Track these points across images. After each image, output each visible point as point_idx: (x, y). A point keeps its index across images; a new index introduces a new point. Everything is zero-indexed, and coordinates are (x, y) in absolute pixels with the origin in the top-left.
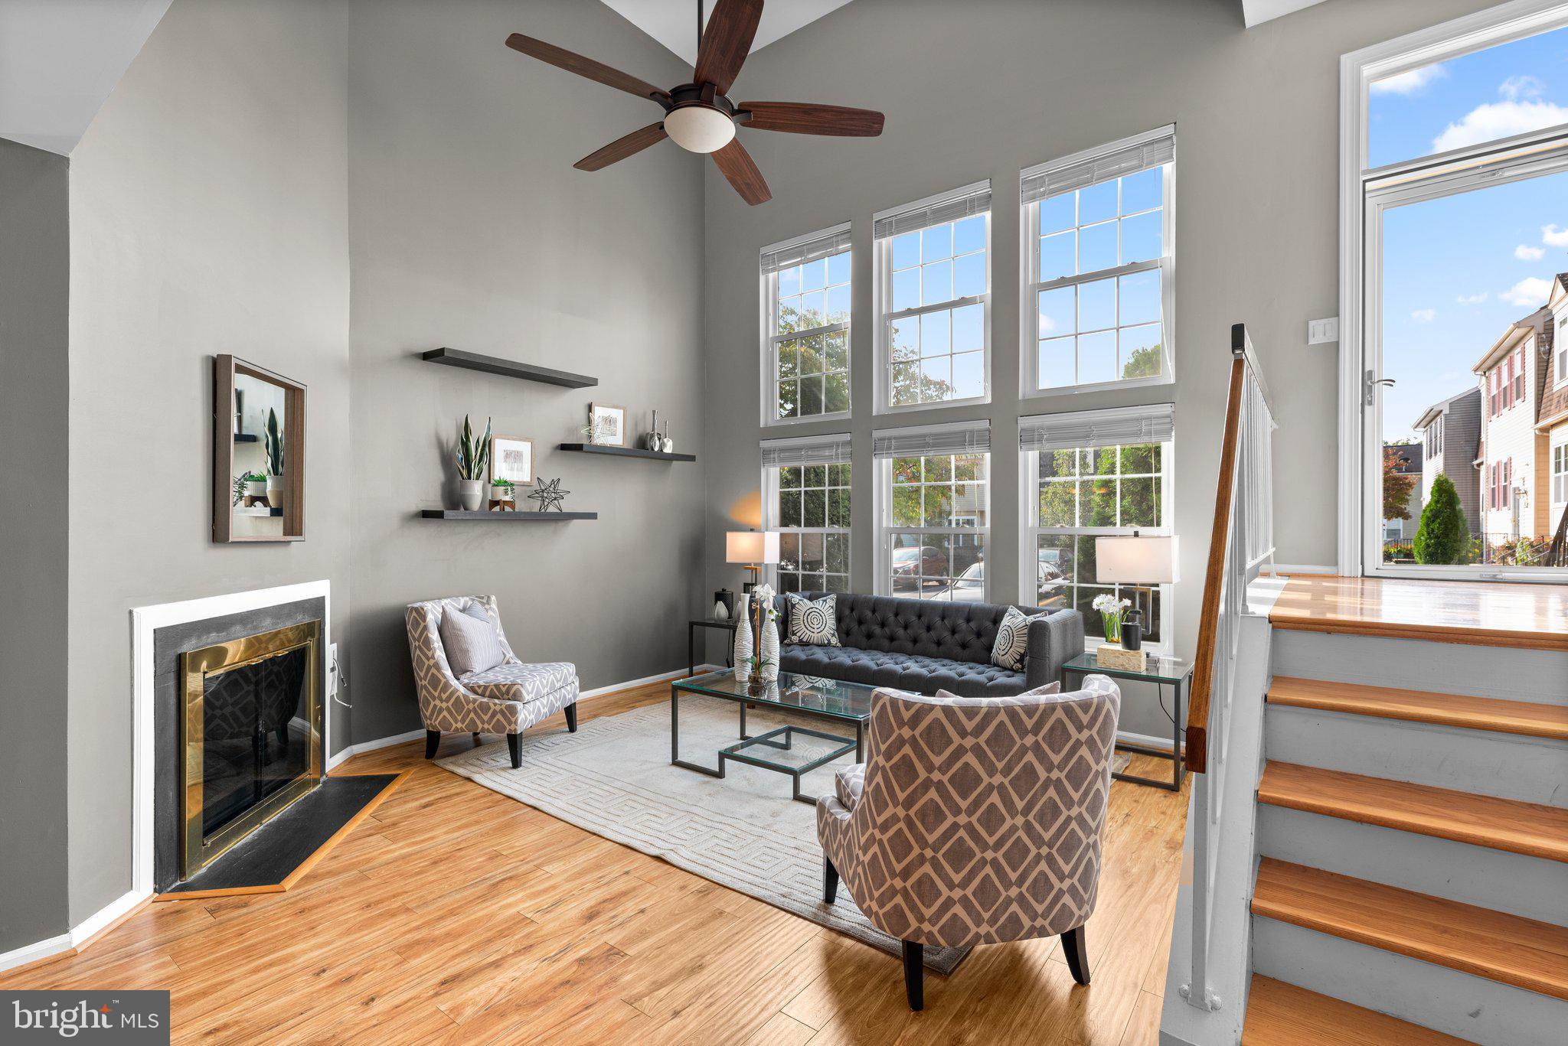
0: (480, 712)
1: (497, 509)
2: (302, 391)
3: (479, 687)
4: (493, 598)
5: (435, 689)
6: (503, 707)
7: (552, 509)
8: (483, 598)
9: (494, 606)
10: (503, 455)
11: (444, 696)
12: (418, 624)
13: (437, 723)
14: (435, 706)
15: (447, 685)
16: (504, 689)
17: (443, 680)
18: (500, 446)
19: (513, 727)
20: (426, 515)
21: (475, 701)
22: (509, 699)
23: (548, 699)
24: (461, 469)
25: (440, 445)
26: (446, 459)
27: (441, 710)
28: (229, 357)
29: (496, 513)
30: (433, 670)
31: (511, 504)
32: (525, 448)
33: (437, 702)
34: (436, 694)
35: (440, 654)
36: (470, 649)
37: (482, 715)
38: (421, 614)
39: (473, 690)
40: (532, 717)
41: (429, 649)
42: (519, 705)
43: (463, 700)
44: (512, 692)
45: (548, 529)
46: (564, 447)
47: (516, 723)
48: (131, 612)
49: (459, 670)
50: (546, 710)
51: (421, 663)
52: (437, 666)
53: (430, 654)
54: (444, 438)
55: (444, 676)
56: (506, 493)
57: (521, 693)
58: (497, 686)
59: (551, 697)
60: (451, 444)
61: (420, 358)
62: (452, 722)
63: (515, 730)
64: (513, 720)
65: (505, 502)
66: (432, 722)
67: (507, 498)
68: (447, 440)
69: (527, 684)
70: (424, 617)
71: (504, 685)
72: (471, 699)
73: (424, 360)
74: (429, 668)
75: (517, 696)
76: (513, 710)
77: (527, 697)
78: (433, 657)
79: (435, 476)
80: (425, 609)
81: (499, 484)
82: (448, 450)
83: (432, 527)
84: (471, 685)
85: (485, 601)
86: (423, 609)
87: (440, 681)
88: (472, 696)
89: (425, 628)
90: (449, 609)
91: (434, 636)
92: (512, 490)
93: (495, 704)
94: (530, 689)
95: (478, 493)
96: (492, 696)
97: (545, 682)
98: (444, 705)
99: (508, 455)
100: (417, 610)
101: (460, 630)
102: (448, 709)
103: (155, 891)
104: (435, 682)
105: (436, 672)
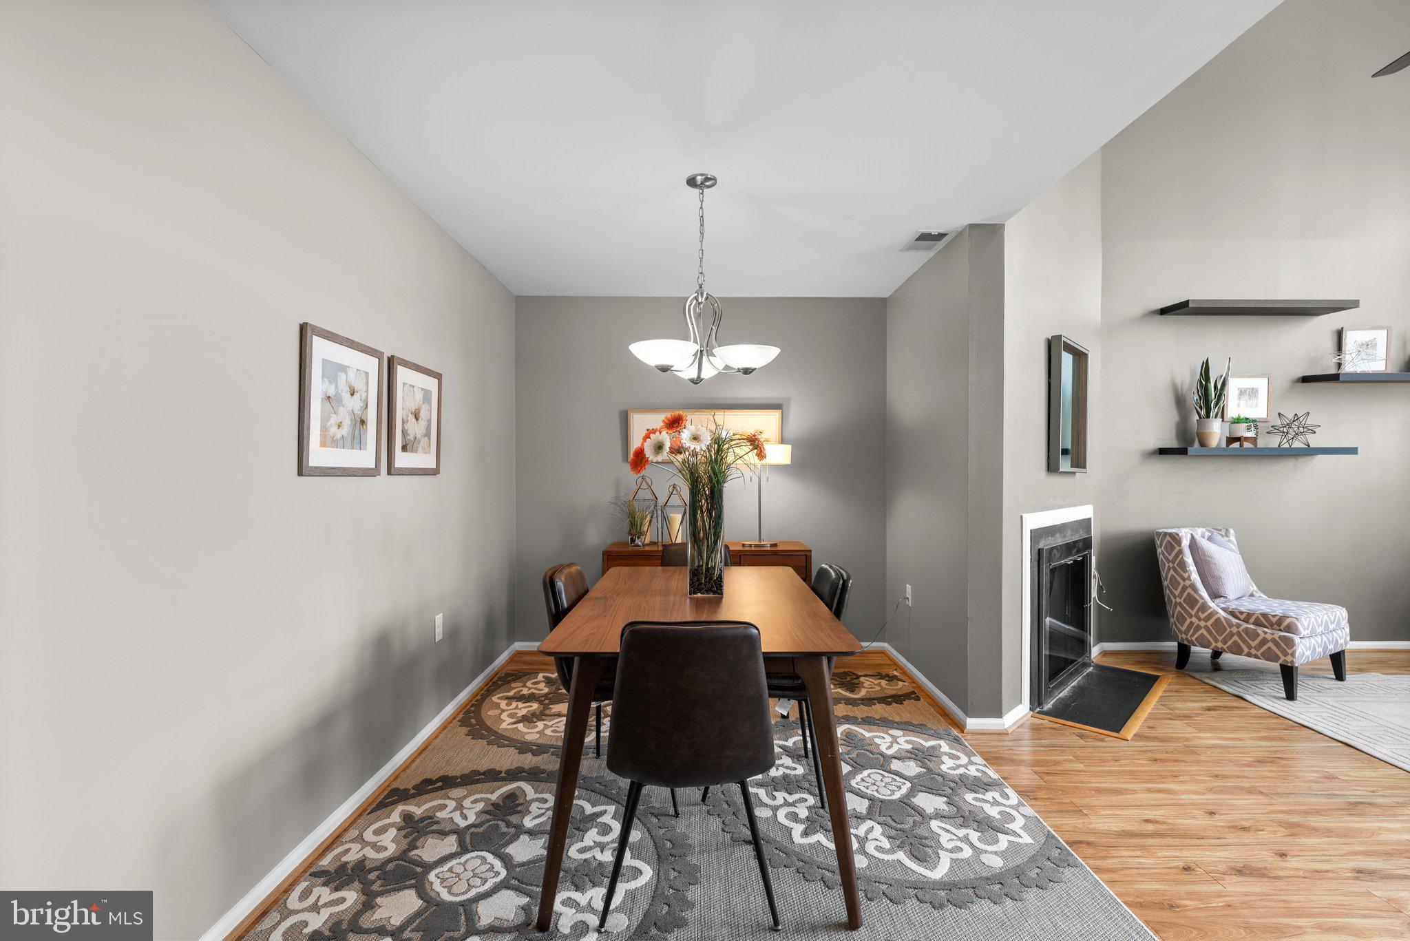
0: (1245, 636)
1: (1236, 445)
2: (1086, 355)
3: (1242, 613)
4: (1232, 531)
5: (1192, 608)
6: (1276, 637)
7: (1297, 444)
8: (1221, 530)
9: (1233, 538)
10: (1237, 392)
11: (1202, 616)
12: (1173, 548)
13: (1194, 638)
14: (1192, 623)
15: (1204, 607)
16: (1274, 620)
17: (1201, 601)
18: (1234, 385)
19: (1289, 658)
20: (1163, 452)
21: (1238, 626)
22: (1280, 630)
23: (1322, 639)
24: (1199, 410)
25: (1175, 389)
26: (1180, 401)
27: (1198, 628)
28: (1060, 336)
29: (1235, 449)
30: (1189, 590)
31: (1254, 440)
32: (1261, 384)
33: (1194, 620)
34: (1193, 613)
35: (1195, 577)
36: (1223, 576)
37: (1249, 641)
38: (1176, 539)
39: (1232, 614)
40: (1308, 653)
41: (1185, 571)
42: (1297, 639)
43: (1225, 623)
44: (1285, 623)
45: (1288, 465)
46: (1306, 380)
47: (1293, 655)
48: (1021, 517)
49: (1215, 595)
50: (1321, 650)
51: (1174, 582)
52: (1193, 587)
53: (1186, 575)
54: (1179, 383)
55: (1201, 597)
56: (1249, 429)
57: (1296, 626)
58: (1265, 615)
59: (1325, 638)
60: (1185, 388)
61: (1158, 314)
62: (1212, 641)
63: (1292, 662)
64: (1290, 651)
65: (1247, 439)
66: (1189, 637)
67: (1249, 435)
68: (1182, 385)
69: (1303, 619)
70: (1179, 542)
71: (1274, 616)
72: (1234, 623)
73: (1161, 315)
74: (1185, 588)
75: (1290, 628)
76: (1290, 643)
77: (1304, 633)
78: (1189, 578)
79: (1171, 417)
80: (1180, 535)
81: (1237, 421)
82: (1182, 393)
83: (1168, 463)
84: (1230, 610)
85: (1223, 534)
86: (1178, 535)
87: (1197, 601)
88: (1234, 621)
89: (1180, 552)
90: (1198, 537)
91: (1189, 559)
92: (1256, 427)
93: (1265, 633)
94: (1306, 624)
95: (1217, 431)
96: (1258, 623)
97: (1320, 621)
98: (1202, 624)
99: (1242, 393)
100: (1171, 535)
101: (1212, 558)
102: (1206, 628)
103: (1031, 709)
104: (1192, 601)
105: (1193, 593)
